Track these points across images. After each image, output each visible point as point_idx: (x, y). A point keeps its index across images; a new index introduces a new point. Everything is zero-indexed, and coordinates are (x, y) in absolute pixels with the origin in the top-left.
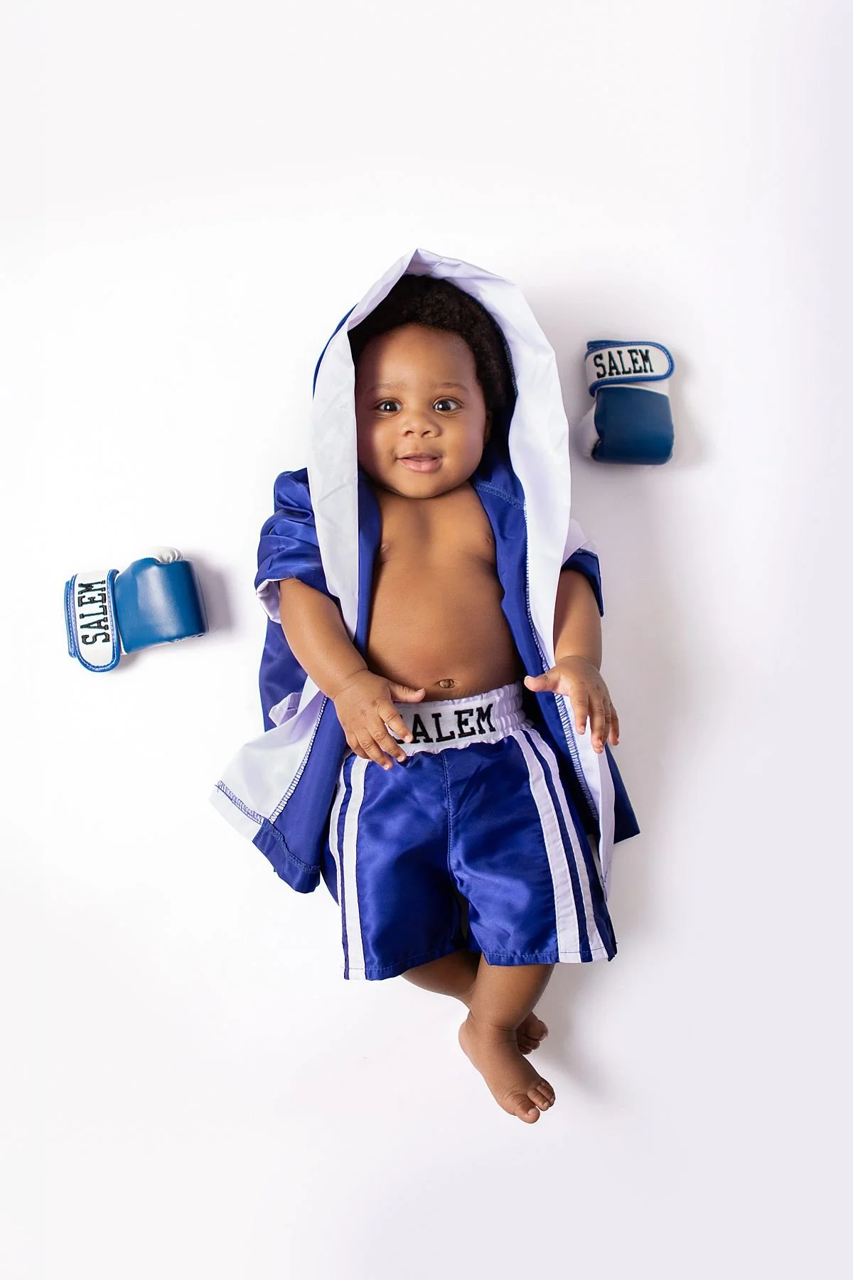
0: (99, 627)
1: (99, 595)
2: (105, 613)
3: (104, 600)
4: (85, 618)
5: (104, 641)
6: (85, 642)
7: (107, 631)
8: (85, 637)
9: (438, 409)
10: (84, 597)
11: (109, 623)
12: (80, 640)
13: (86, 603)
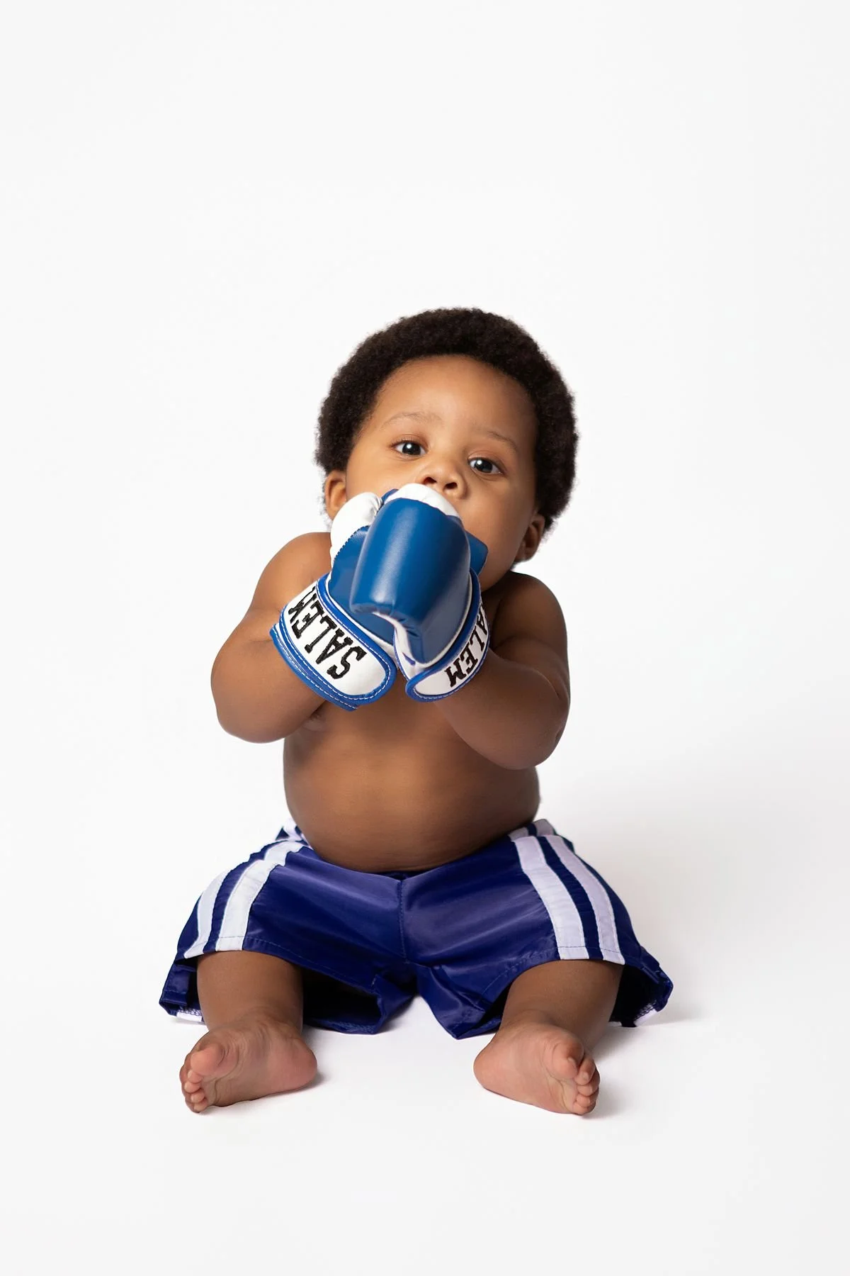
0: (339, 647)
1: (312, 607)
2: (332, 626)
3: (320, 612)
4: (314, 647)
5: (359, 658)
6: (336, 676)
7: (353, 646)
8: (332, 671)
9: (476, 465)
10: (298, 621)
11: (347, 634)
12: (329, 678)
13: (304, 628)
